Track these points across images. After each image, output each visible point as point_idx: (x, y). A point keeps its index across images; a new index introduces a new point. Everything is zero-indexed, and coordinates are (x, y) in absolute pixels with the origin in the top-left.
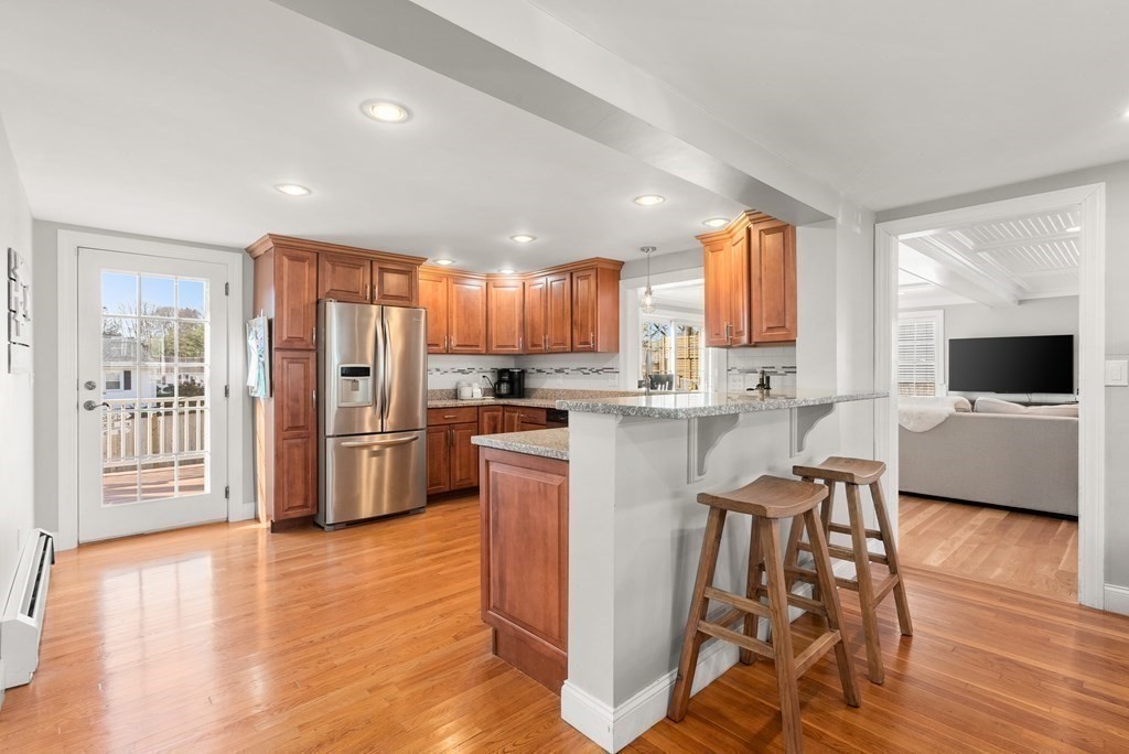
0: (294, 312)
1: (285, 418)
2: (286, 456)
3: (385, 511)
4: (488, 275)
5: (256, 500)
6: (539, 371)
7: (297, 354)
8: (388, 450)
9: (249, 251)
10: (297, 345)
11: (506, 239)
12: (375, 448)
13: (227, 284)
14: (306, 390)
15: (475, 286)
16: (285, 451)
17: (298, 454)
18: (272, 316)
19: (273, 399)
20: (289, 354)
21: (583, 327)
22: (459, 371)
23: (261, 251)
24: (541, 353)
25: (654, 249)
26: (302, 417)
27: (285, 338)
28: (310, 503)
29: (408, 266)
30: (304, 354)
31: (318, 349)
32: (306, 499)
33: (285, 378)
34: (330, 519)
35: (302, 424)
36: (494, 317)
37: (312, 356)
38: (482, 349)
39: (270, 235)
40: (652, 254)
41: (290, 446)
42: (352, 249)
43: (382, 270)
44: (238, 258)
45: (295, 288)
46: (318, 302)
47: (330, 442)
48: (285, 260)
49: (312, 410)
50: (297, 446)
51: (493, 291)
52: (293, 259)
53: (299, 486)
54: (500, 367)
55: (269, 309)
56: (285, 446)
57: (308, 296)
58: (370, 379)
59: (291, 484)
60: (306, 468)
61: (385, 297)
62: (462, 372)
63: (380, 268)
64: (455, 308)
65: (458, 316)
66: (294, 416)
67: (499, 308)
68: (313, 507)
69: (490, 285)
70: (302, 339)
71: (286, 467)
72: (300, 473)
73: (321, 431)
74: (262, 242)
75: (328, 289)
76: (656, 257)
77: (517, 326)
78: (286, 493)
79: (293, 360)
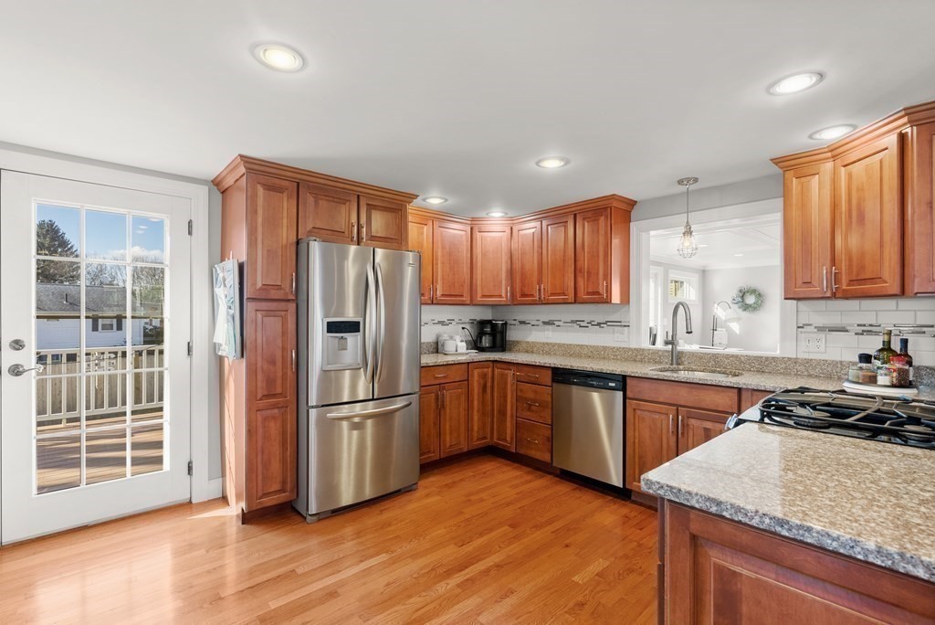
0: (270, 254)
1: (259, 384)
2: (260, 431)
4: (473, 219)
5: (223, 475)
6: (522, 322)
7: (273, 305)
9: (216, 183)
10: (274, 294)
11: (532, 165)
13: (190, 222)
14: (284, 349)
16: (259, 424)
17: (274, 428)
18: (243, 258)
19: (244, 360)
20: (264, 305)
21: (591, 274)
22: (439, 322)
23: (229, 181)
24: (534, 303)
25: (696, 180)
26: (279, 382)
27: (259, 285)
28: (289, 486)
29: (395, 203)
30: (282, 305)
31: (296, 300)
32: (284, 482)
33: (259, 335)
34: (313, 509)
35: (279, 390)
36: (479, 265)
37: (292, 306)
38: (466, 299)
39: (241, 158)
40: (693, 187)
41: (265, 419)
42: (337, 180)
43: (370, 207)
44: (206, 189)
45: (272, 223)
46: (298, 243)
47: (313, 413)
48: (260, 190)
49: (290, 374)
50: (274, 418)
51: (478, 235)
52: (268, 188)
53: (276, 467)
54: (478, 318)
55: (240, 250)
56: (259, 419)
57: (286, 235)
58: (359, 335)
59: (266, 465)
60: (284, 443)
61: (373, 238)
62: (442, 323)
63: (368, 205)
64: (440, 254)
65: (443, 263)
66: (270, 382)
67: (484, 255)
68: (292, 491)
69: (476, 230)
70: (279, 287)
71: (260, 444)
72: (276, 449)
73: (302, 397)
74: (232, 168)
75: (310, 227)
76: (700, 191)
77: (504, 275)
78: (260, 477)
79: (269, 313)
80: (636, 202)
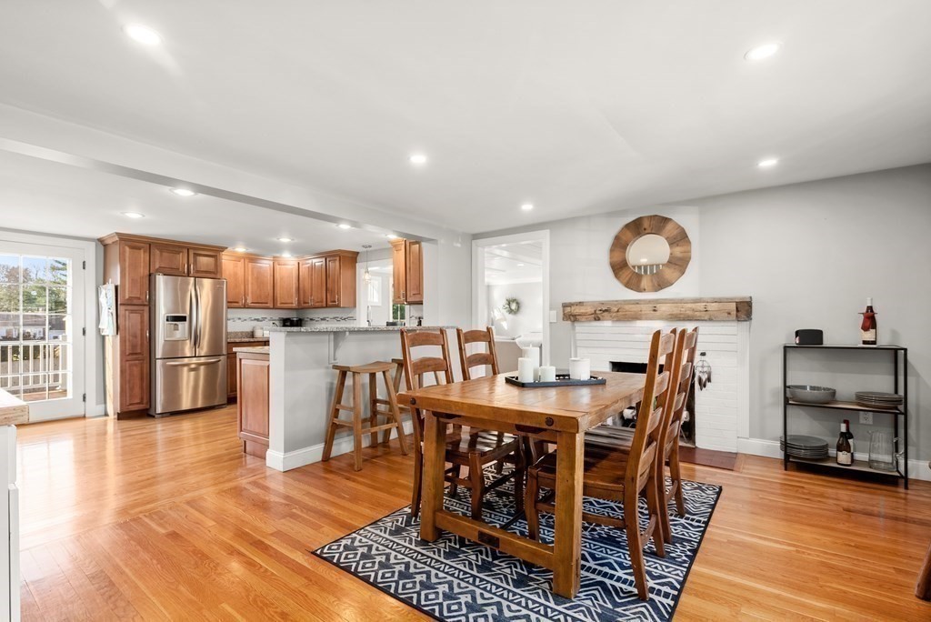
0: (133, 281)
1: (127, 347)
2: (128, 372)
3: (200, 405)
4: (274, 257)
5: (105, 403)
6: (311, 319)
7: (135, 308)
8: (202, 367)
9: (101, 241)
10: (135, 302)
11: (275, 239)
12: (193, 366)
13: (84, 262)
14: (142, 330)
15: (266, 264)
16: (127, 369)
17: (136, 371)
18: (118, 283)
19: (119, 336)
20: (129, 307)
21: (333, 292)
22: (255, 319)
23: (109, 242)
24: (309, 308)
25: (370, 246)
26: (139, 347)
27: (127, 297)
28: (145, 401)
29: (215, 251)
30: (141, 308)
31: (151, 305)
32: (142, 399)
33: (127, 322)
34: (159, 410)
35: (139, 351)
36: (278, 284)
37: (147, 309)
38: (271, 305)
39: (117, 233)
40: (369, 249)
41: (130, 366)
42: (174, 241)
43: (196, 255)
44: (93, 244)
45: (134, 266)
46: (150, 275)
47: (159, 363)
48: (127, 249)
49: (146, 343)
50: (136, 365)
51: (277, 267)
52: (132, 248)
53: (137, 391)
54: (285, 317)
55: (116, 277)
56: (127, 365)
57: (143, 271)
58: (187, 323)
59: (132, 389)
60: (142, 379)
61: (198, 272)
62: (258, 320)
63: (194, 254)
64: (250, 278)
65: (252, 283)
66: (134, 346)
67: (281, 279)
68: (147, 403)
69: (276, 263)
70: (139, 298)
71: (127, 379)
72: (138, 382)
73: (153, 355)
74: (110, 236)
75: (157, 266)
76: (371, 251)
77: (294, 290)
78: (128, 395)
79: (132, 312)
80: (358, 253)
